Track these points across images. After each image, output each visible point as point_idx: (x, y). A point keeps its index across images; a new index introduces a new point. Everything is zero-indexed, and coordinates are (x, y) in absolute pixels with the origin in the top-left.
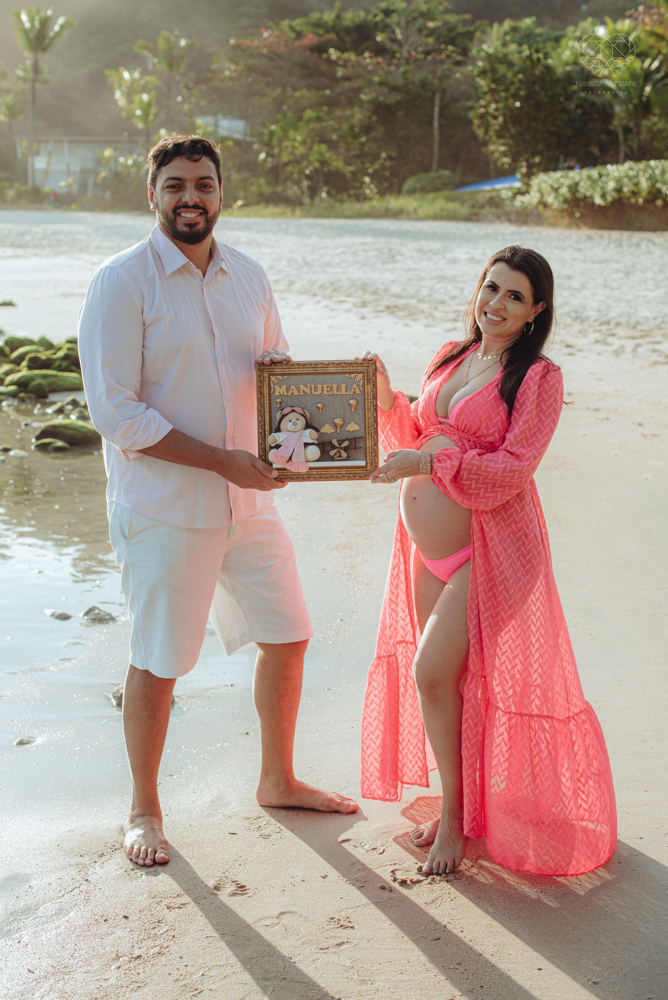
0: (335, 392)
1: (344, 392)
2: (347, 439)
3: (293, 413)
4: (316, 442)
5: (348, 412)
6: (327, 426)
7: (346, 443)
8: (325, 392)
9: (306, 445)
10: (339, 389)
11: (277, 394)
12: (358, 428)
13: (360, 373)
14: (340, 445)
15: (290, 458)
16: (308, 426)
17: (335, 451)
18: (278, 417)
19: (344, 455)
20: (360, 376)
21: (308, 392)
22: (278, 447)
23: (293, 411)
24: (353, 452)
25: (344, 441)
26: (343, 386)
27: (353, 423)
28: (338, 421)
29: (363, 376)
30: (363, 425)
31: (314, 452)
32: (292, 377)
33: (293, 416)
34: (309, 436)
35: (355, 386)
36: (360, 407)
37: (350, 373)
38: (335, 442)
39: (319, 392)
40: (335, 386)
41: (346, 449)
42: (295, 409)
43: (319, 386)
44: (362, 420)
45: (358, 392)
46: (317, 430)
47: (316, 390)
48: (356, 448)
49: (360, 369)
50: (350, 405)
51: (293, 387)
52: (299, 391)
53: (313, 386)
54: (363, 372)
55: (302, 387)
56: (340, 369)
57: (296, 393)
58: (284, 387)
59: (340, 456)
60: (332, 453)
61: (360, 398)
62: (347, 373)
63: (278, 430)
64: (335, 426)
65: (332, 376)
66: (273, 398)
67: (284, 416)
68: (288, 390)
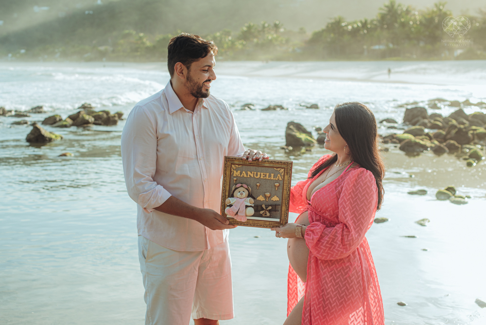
0: (267, 178)
1: (272, 178)
2: (271, 206)
3: (242, 188)
4: (253, 205)
5: (273, 189)
6: (261, 196)
7: (270, 208)
8: (262, 177)
9: (247, 206)
10: (270, 176)
11: (235, 175)
12: (278, 199)
13: (283, 168)
14: (266, 208)
15: (237, 213)
16: (250, 195)
17: (263, 211)
18: (233, 189)
19: (268, 214)
20: (283, 170)
21: (252, 176)
22: (231, 206)
23: (242, 186)
24: (274, 213)
25: (269, 206)
26: (272, 175)
27: (275, 196)
28: (268, 194)
29: (284, 170)
30: (281, 198)
31: (251, 211)
32: (244, 167)
33: (241, 189)
34: (249, 201)
35: (279, 175)
36: (281, 188)
37: (277, 168)
38: (264, 206)
39: (259, 176)
40: (268, 174)
41: (270, 211)
42: (244, 185)
43: (259, 173)
44: (281, 195)
45: (280, 179)
46: (254, 198)
47: (257, 175)
48: (275, 211)
49: (283, 166)
50: (275, 186)
51: (244, 172)
52: (247, 175)
53: (255, 173)
54: (285, 168)
55: (249, 173)
56: (272, 165)
57: (245, 176)
58: (239, 172)
59: (266, 215)
60: (261, 212)
61: (281, 182)
62: (276, 167)
63: (232, 196)
64: (265, 197)
65: (267, 168)
66: (232, 177)
67: (236, 189)
68: (241, 173)
